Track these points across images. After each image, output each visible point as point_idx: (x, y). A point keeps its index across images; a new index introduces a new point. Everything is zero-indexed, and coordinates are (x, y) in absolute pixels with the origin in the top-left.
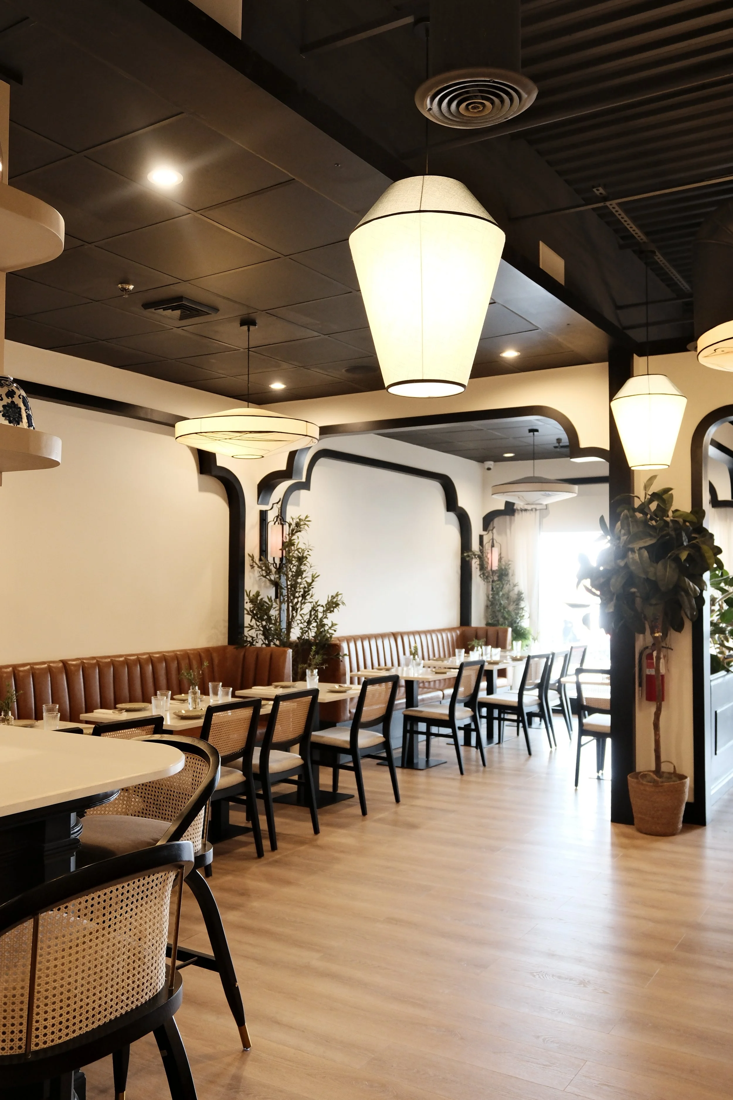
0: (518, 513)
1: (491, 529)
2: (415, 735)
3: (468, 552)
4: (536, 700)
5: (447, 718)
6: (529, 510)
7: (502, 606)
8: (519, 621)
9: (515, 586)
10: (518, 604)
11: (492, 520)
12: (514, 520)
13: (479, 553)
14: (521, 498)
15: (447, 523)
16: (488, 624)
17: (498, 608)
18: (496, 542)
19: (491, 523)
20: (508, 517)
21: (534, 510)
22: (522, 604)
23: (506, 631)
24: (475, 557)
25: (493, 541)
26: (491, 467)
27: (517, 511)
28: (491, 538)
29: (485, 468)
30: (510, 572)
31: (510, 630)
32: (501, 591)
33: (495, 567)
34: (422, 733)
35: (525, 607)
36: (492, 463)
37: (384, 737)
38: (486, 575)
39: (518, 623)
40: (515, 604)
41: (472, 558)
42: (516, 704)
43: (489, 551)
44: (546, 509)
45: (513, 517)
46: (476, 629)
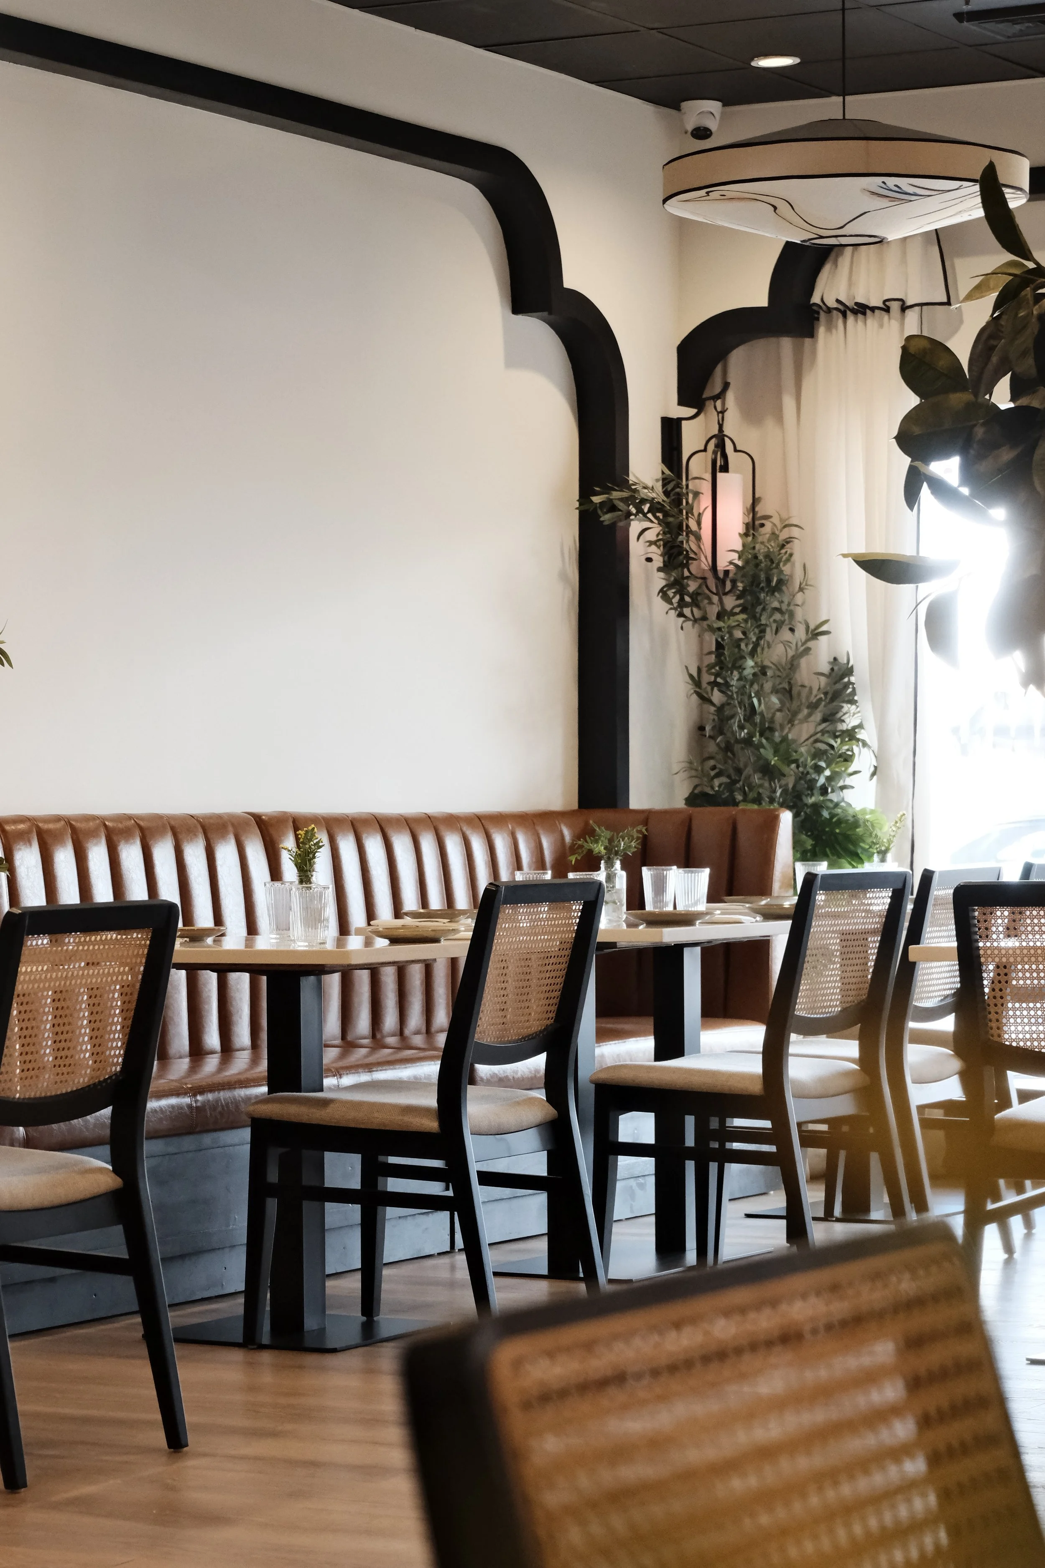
0: (830, 328)
1: (718, 389)
2: (308, 1206)
3: (607, 490)
4: (848, 1074)
5: (432, 1125)
6: (873, 309)
7: (758, 719)
8: (829, 779)
9: (815, 634)
10: (831, 717)
11: (722, 356)
12: (814, 352)
13: (658, 494)
14: (782, 207)
15: (513, 360)
16: (693, 800)
17: (741, 727)
18: (736, 450)
19: (719, 369)
20: (786, 344)
21: (895, 306)
22: (851, 718)
23: (772, 824)
24: (640, 511)
25: (721, 446)
26: (713, 125)
27: (822, 316)
28: (715, 431)
29: (686, 132)
30: (794, 571)
31: (786, 818)
32: (753, 653)
33: (727, 559)
34: (343, 1196)
35: (860, 726)
36: (714, 106)
37: (115, 1171)
38: (692, 586)
39: (824, 791)
40: (818, 716)
41: (629, 514)
42: (757, 1088)
43: (705, 487)
44: (949, 303)
45: (808, 341)
46: (646, 817)
